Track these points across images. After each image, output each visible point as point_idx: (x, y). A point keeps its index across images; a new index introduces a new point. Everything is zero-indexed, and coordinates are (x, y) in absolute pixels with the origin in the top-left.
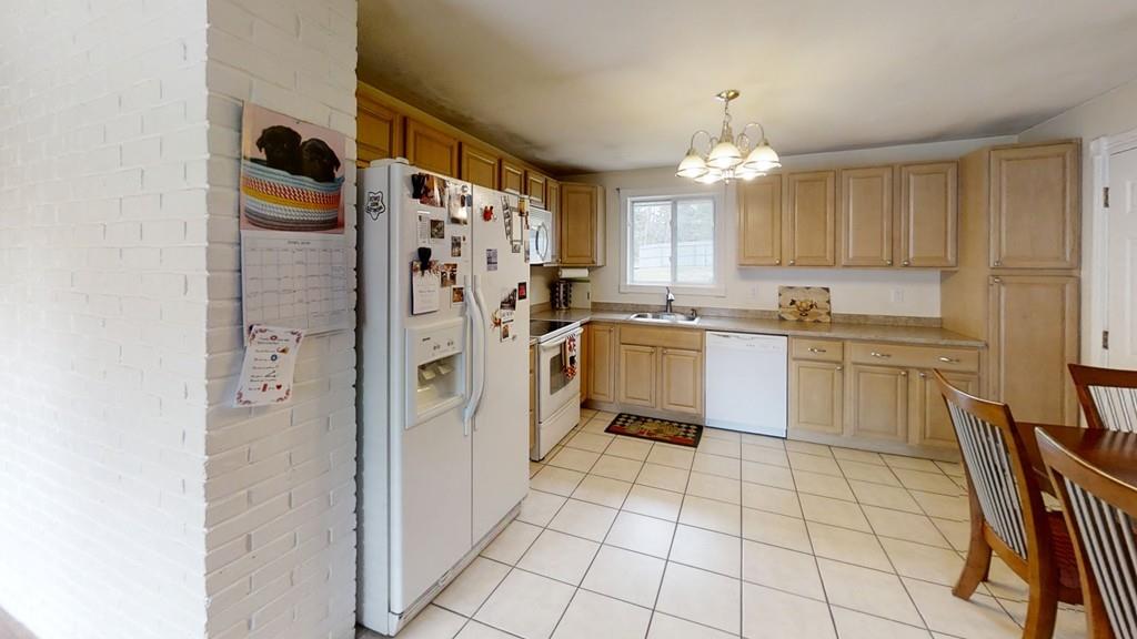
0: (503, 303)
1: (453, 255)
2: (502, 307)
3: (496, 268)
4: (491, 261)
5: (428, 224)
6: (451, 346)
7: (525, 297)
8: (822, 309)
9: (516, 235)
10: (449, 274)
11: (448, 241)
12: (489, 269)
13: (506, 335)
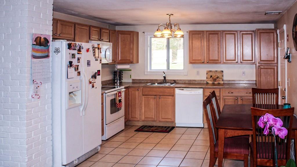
0: (92, 76)
1: (78, 62)
2: (92, 78)
3: (90, 66)
4: (89, 64)
5: (71, 55)
6: (77, 88)
7: (100, 75)
8: (221, 78)
9: (97, 55)
10: (76, 68)
11: (76, 59)
12: (88, 66)
13: (93, 87)
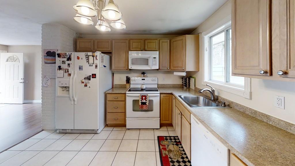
1: (68, 67)
2: (84, 79)
3: (82, 70)
4: (81, 68)
6: (66, 85)
7: (95, 78)
9: (91, 62)
10: (67, 70)
11: (67, 64)
12: (80, 70)
13: (86, 86)
